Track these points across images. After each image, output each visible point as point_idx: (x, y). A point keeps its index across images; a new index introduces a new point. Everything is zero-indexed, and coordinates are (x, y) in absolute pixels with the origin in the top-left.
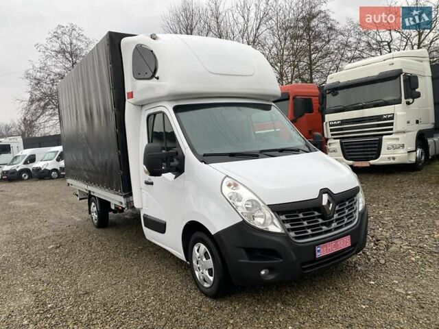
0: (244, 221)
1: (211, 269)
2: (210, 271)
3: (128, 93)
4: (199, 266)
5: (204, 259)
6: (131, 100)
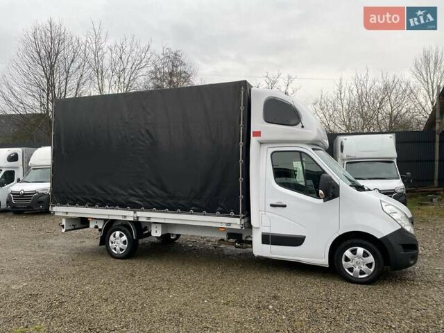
0: (402, 227)
1: (371, 263)
2: (369, 265)
3: (253, 132)
6: (257, 138)
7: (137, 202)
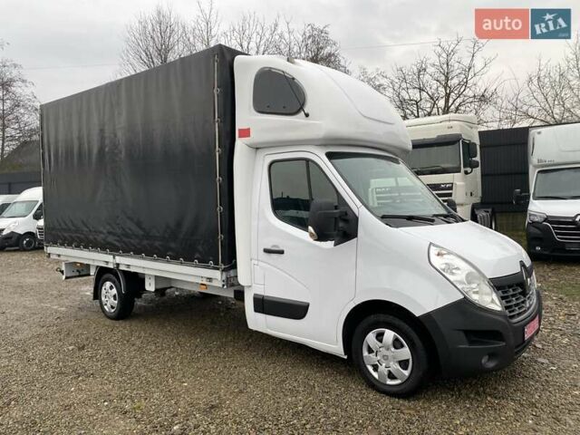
0: (465, 297)
1: (408, 360)
2: (404, 364)
3: (240, 130)
4: (379, 358)
5: (393, 349)
6: (245, 140)
7: (115, 242)
